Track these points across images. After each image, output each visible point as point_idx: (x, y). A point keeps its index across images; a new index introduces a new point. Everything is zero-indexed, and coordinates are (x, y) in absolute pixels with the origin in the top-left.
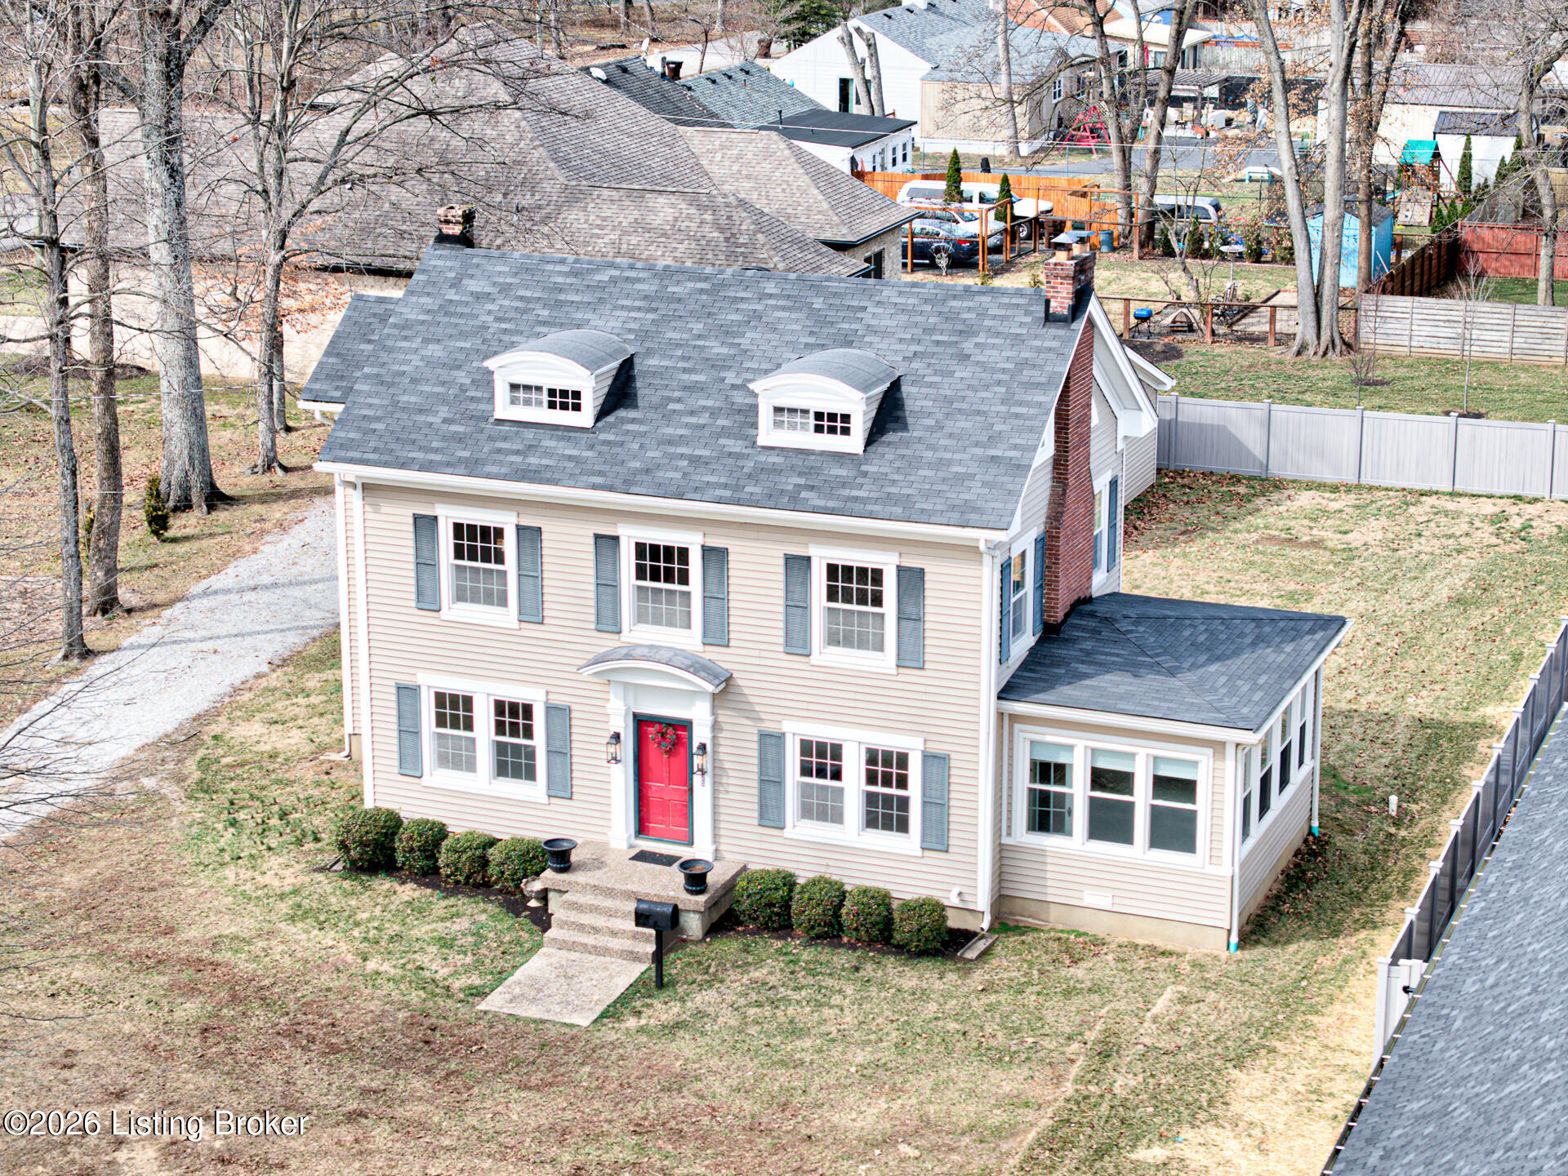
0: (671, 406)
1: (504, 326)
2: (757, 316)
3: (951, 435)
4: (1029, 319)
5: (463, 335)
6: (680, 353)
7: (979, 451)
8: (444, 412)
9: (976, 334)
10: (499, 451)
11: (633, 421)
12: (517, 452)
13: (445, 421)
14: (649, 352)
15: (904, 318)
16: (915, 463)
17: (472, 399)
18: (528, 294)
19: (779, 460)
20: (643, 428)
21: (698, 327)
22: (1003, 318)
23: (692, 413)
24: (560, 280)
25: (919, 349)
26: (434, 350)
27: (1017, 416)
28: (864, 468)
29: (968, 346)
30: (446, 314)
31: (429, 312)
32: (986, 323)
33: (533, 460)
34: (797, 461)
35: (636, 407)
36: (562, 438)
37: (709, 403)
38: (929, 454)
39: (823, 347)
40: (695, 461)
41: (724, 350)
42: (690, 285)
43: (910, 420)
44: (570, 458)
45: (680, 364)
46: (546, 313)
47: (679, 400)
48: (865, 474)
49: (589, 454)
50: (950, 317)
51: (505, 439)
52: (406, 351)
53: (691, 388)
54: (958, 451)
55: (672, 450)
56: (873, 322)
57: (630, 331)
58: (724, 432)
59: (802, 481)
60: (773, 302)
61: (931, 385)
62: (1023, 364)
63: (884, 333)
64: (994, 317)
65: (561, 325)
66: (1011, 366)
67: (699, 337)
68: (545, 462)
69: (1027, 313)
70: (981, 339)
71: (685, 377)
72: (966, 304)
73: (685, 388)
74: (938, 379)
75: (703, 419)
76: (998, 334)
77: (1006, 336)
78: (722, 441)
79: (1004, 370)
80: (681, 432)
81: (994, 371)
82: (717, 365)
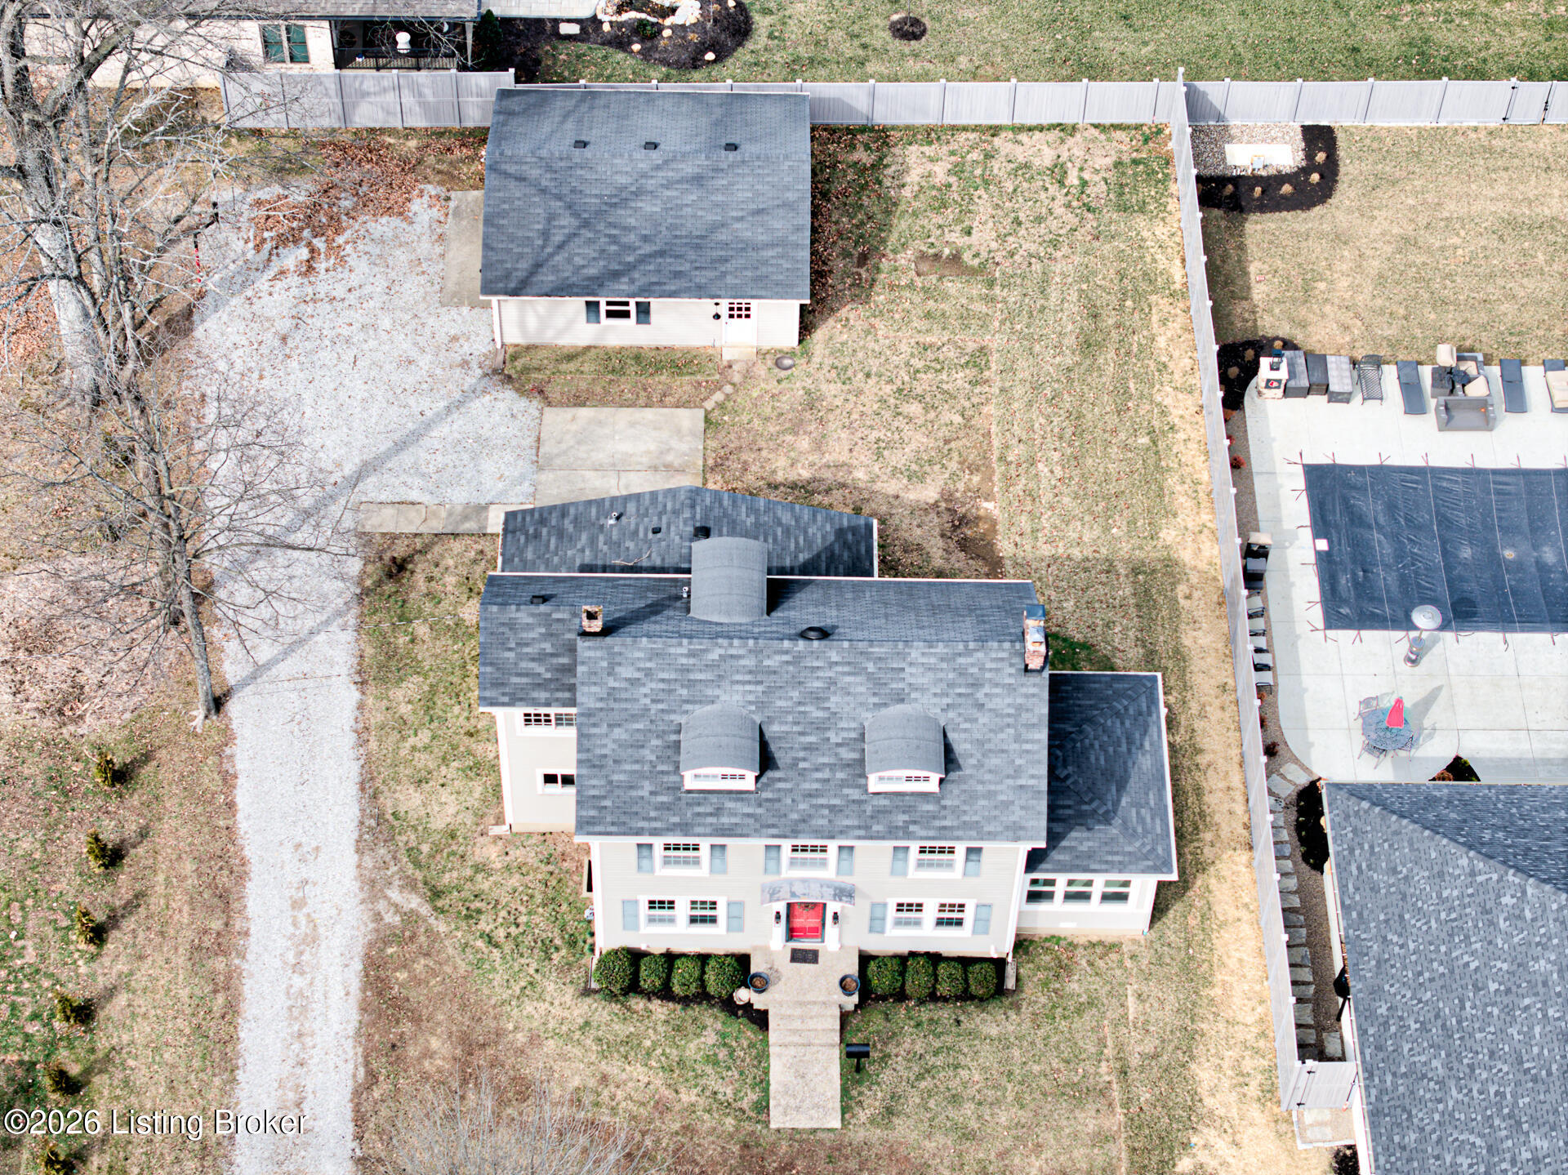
0: (802, 765)
1: (661, 706)
2: (832, 682)
3: (990, 771)
4: (1013, 671)
5: (634, 718)
6: (790, 718)
7: (1010, 782)
8: (647, 787)
9: (982, 685)
10: (699, 814)
11: (780, 780)
12: (711, 814)
13: (652, 793)
14: (771, 720)
15: (930, 675)
16: (972, 797)
17: (662, 772)
18: (665, 676)
19: (886, 802)
20: (788, 786)
21: (795, 694)
22: (997, 670)
23: (817, 770)
24: (684, 661)
25: (949, 701)
26: (618, 733)
27: (1028, 752)
28: (943, 802)
29: (980, 695)
30: (615, 700)
31: (601, 699)
32: (988, 675)
33: (725, 820)
34: (898, 801)
35: (777, 768)
36: (738, 800)
37: (825, 760)
38: (980, 787)
39: (885, 705)
40: (832, 808)
41: (820, 714)
42: (778, 658)
43: (961, 761)
44: (749, 815)
45: (795, 729)
46: (684, 692)
47: (804, 759)
48: (945, 807)
49: (759, 811)
50: (962, 672)
51: (699, 804)
52: (601, 736)
53: (808, 748)
54: (997, 783)
55: (814, 801)
56: (912, 681)
57: (750, 703)
58: (844, 784)
59: (906, 817)
60: (839, 669)
61: (965, 730)
62: (1019, 708)
63: (922, 689)
64: (991, 670)
65: (701, 702)
66: (1011, 711)
67: (800, 703)
68: (734, 820)
69: (1011, 665)
70: (987, 689)
71: (803, 739)
72: (970, 660)
73: (805, 749)
74: (967, 725)
75: (826, 774)
76: (997, 685)
77: (1004, 686)
78: (846, 791)
79: (1009, 715)
80: (816, 786)
81: (1002, 716)
82: (820, 727)
